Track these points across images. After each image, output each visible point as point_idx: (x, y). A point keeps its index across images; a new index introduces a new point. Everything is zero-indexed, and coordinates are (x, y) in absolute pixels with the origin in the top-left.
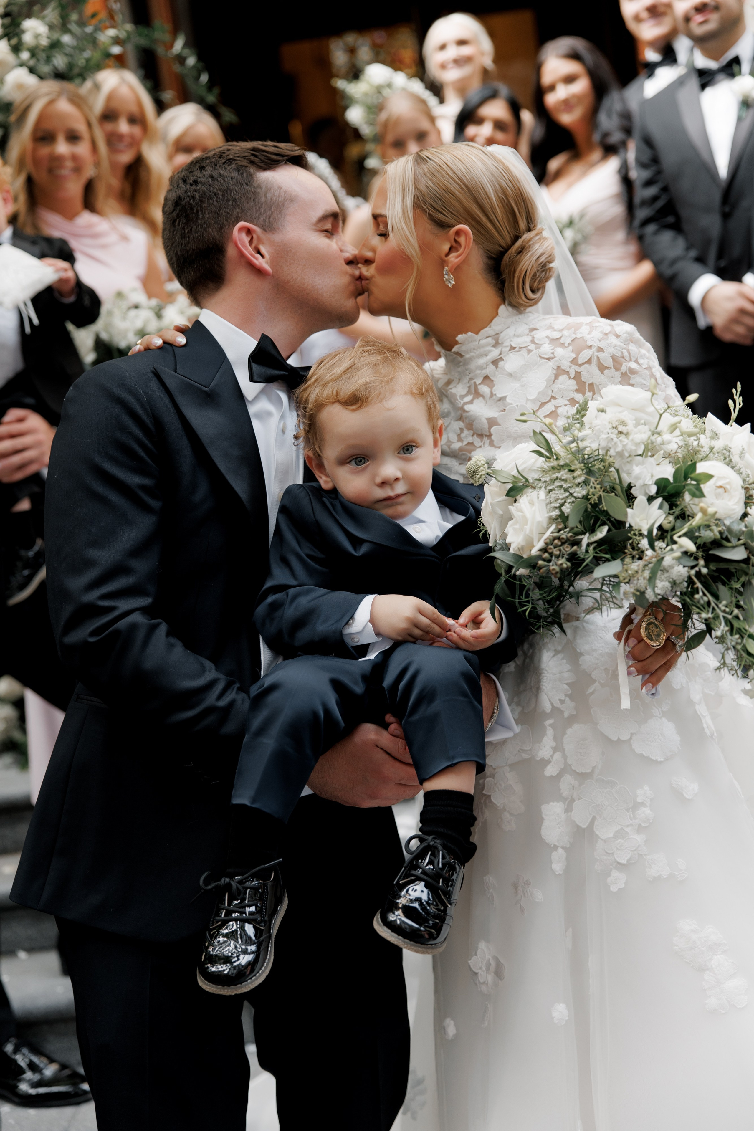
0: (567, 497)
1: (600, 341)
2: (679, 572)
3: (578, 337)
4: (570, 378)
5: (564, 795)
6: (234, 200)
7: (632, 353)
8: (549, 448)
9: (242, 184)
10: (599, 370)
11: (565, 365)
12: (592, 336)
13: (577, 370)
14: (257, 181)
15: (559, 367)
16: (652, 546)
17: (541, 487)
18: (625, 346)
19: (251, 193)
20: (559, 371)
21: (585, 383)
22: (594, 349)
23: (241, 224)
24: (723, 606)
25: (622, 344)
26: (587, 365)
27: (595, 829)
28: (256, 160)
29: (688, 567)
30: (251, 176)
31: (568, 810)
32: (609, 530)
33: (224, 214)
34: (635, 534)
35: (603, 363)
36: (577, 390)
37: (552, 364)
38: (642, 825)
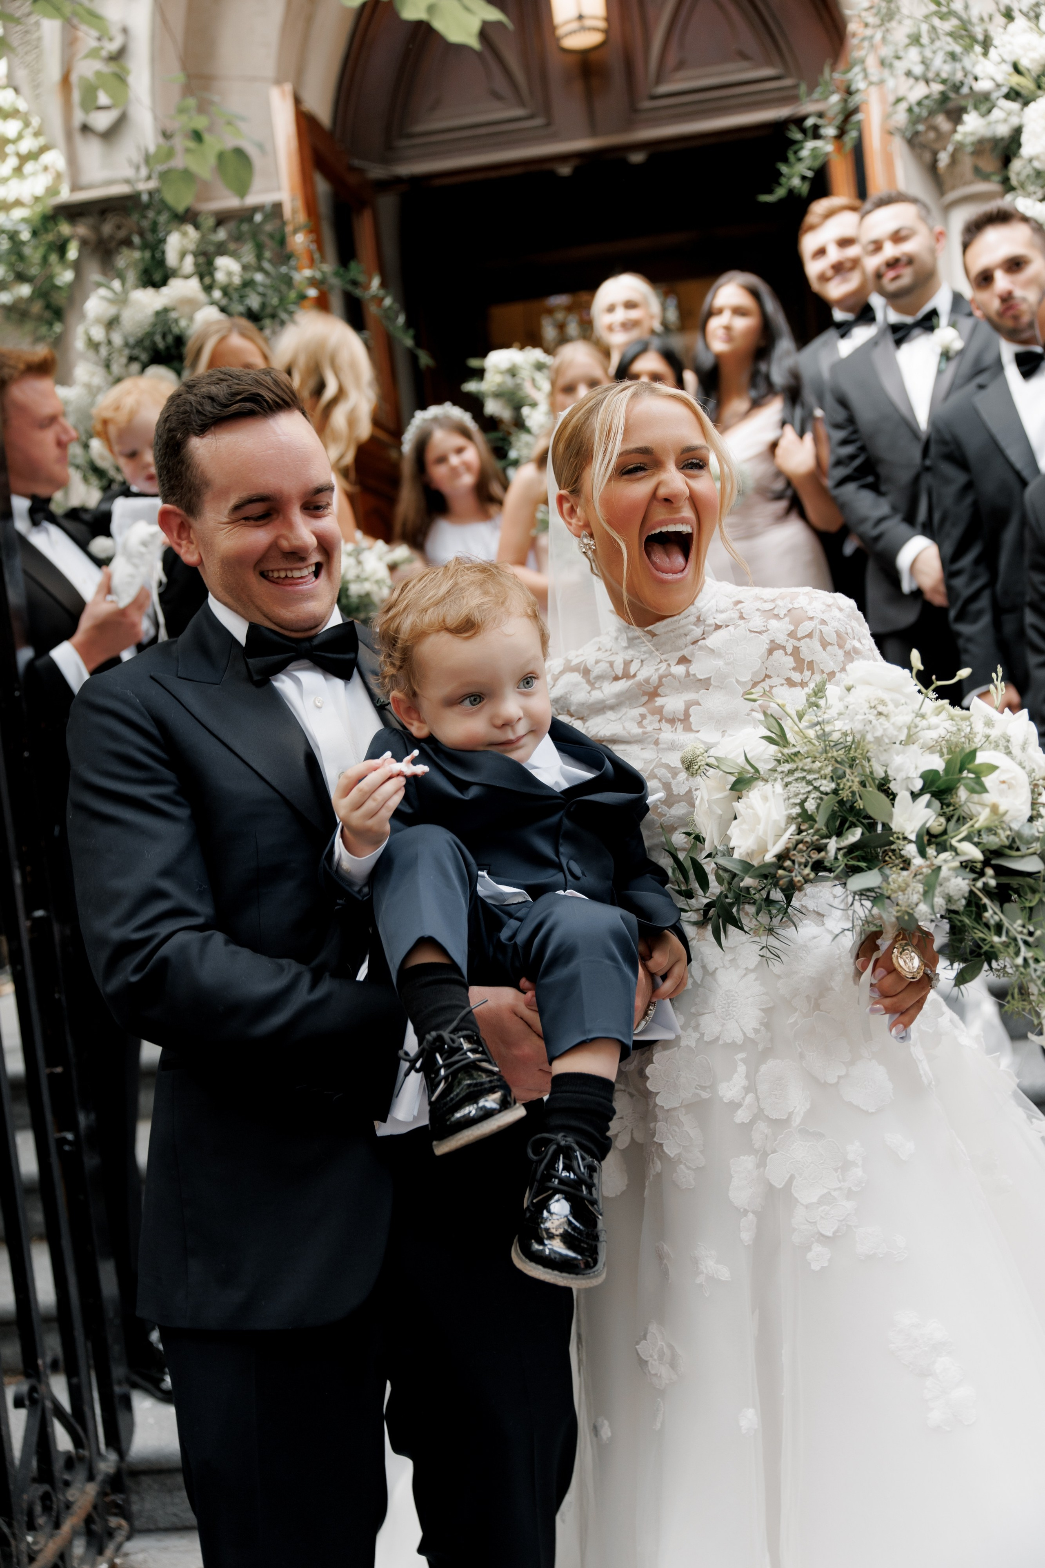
0: (809, 792)
1: (823, 612)
2: (958, 885)
3: (795, 607)
4: (786, 654)
5: (756, 1146)
8: (783, 735)
10: (821, 645)
11: (781, 639)
12: (811, 607)
13: (795, 644)
15: (772, 641)
16: (922, 853)
17: (775, 780)
21: (803, 660)
22: (816, 621)
24: (1019, 926)
26: (807, 640)
27: (793, 1191)
29: (969, 879)
31: (760, 1165)
32: (863, 834)
34: (898, 838)
35: (826, 638)
36: (794, 669)
37: (765, 639)
38: (854, 1189)
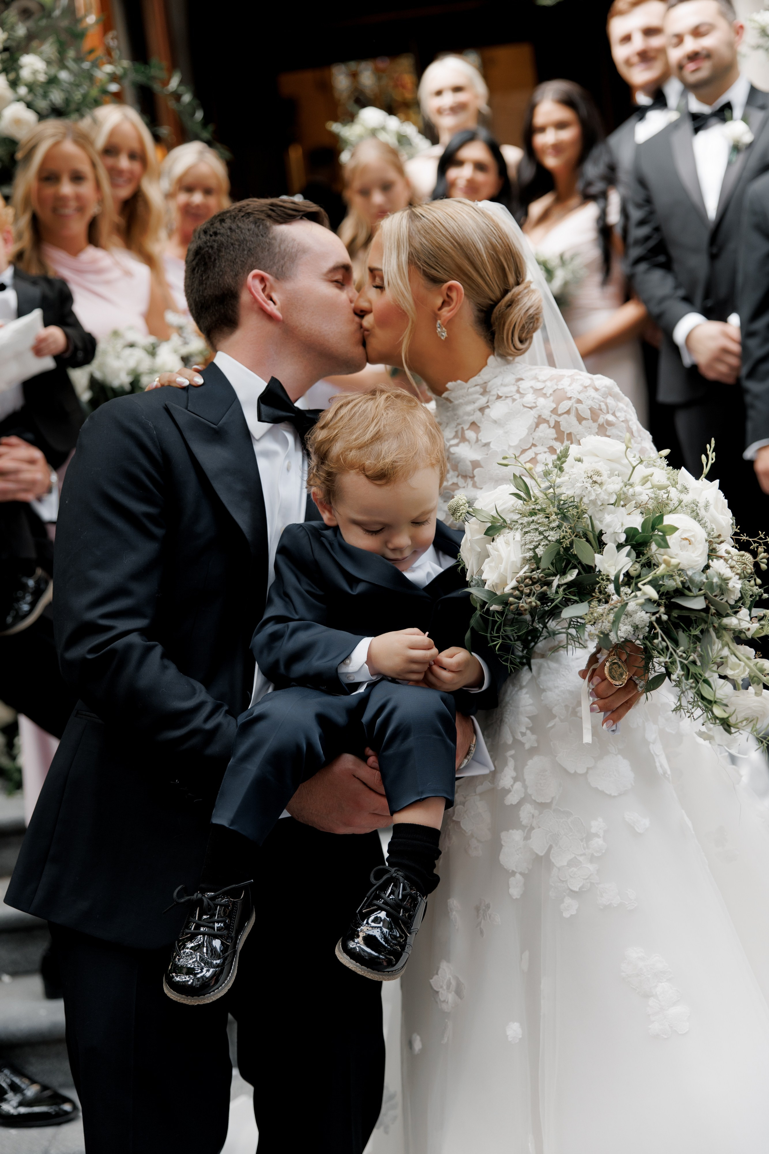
0: (542, 540)
1: (579, 393)
2: (642, 617)
3: (559, 388)
4: (550, 427)
5: (524, 823)
6: (250, 250)
7: (610, 407)
8: (528, 492)
9: (257, 236)
10: (578, 420)
11: (546, 414)
12: (572, 388)
13: (557, 419)
14: (272, 233)
15: (540, 416)
16: (618, 592)
17: (517, 529)
18: (603, 399)
19: (266, 244)
20: (540, 421)
21: (563, 432)
22: (573, 401)
23: (256, 271)
24: (680, 651)
25: (600, 398)
26: (566, 415)
27: (551, 858)
28: (273, 214)
29: (650, 613)
30: (267, 228)
31: (527, 838)
32: (579, 574)
33: (239, 262)
34: (603, 579)
35: (581, 414)
36: (556, 439)
37: (533, 413)
38: (595, 854)
